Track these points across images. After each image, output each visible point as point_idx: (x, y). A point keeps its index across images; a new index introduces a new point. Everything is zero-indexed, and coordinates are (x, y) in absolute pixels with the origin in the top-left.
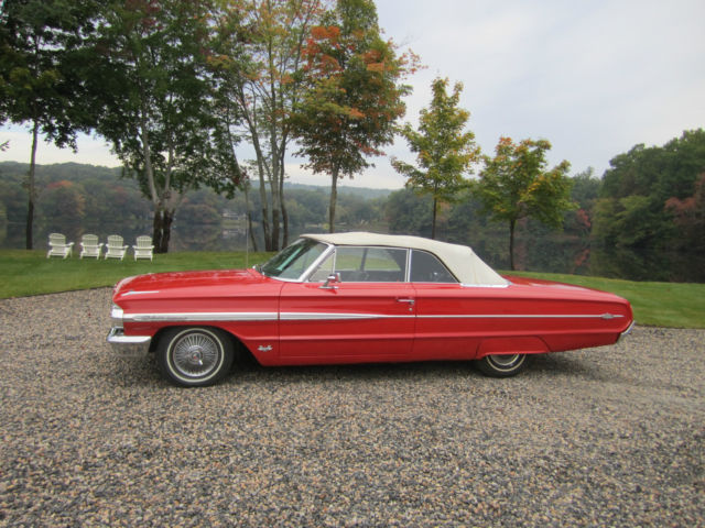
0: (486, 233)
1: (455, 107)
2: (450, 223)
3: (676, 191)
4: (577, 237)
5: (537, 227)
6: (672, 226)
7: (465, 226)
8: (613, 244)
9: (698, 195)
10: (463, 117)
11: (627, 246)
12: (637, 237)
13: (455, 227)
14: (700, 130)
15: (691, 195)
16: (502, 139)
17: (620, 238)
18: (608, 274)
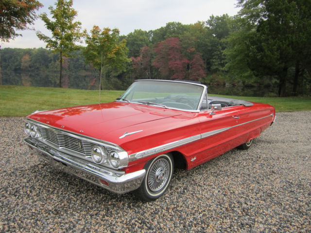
0: (49, 72)
1: (70, 8)
2: (30, 67)
3: (133, 54)
4: (91, 73)
5: (73, 69)
6: (132, 68)
7: (38, 68)
8: (109, 76)
9: (141, 56)
10: (74, 13)
11: (115, 77)
12: (119, 73)
13: (33, 69)
14: (140, 30)
15: (139, 56)
16: (95, 27)
17: (112, 73)
18: (108, 89)
